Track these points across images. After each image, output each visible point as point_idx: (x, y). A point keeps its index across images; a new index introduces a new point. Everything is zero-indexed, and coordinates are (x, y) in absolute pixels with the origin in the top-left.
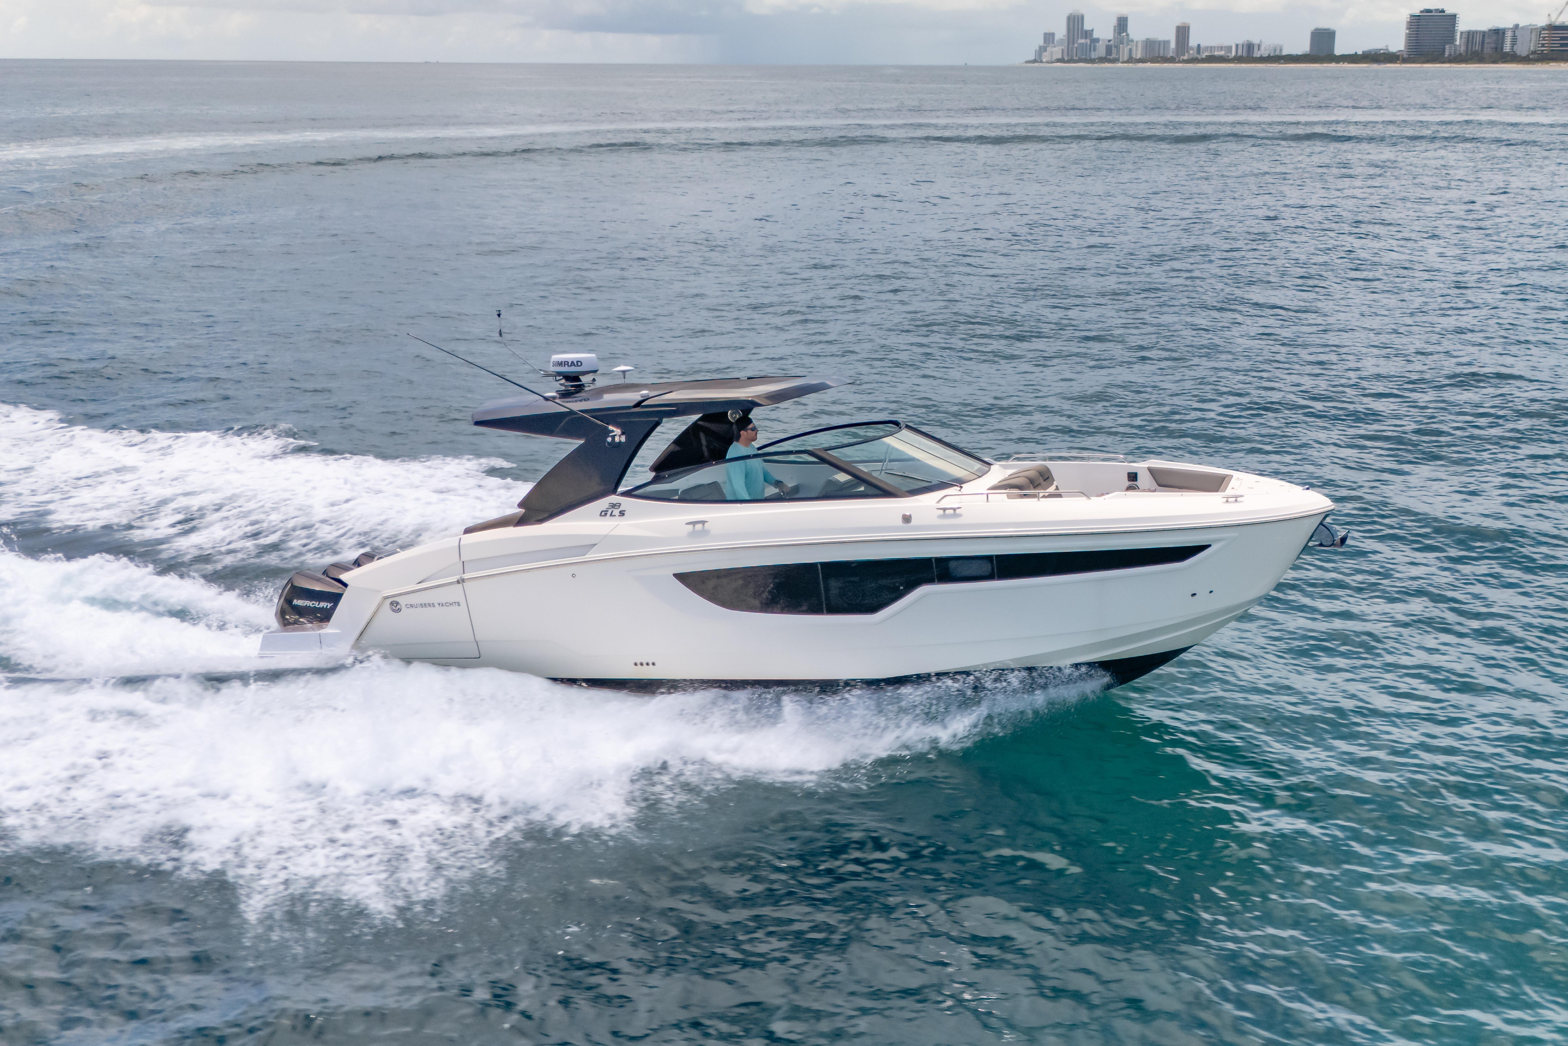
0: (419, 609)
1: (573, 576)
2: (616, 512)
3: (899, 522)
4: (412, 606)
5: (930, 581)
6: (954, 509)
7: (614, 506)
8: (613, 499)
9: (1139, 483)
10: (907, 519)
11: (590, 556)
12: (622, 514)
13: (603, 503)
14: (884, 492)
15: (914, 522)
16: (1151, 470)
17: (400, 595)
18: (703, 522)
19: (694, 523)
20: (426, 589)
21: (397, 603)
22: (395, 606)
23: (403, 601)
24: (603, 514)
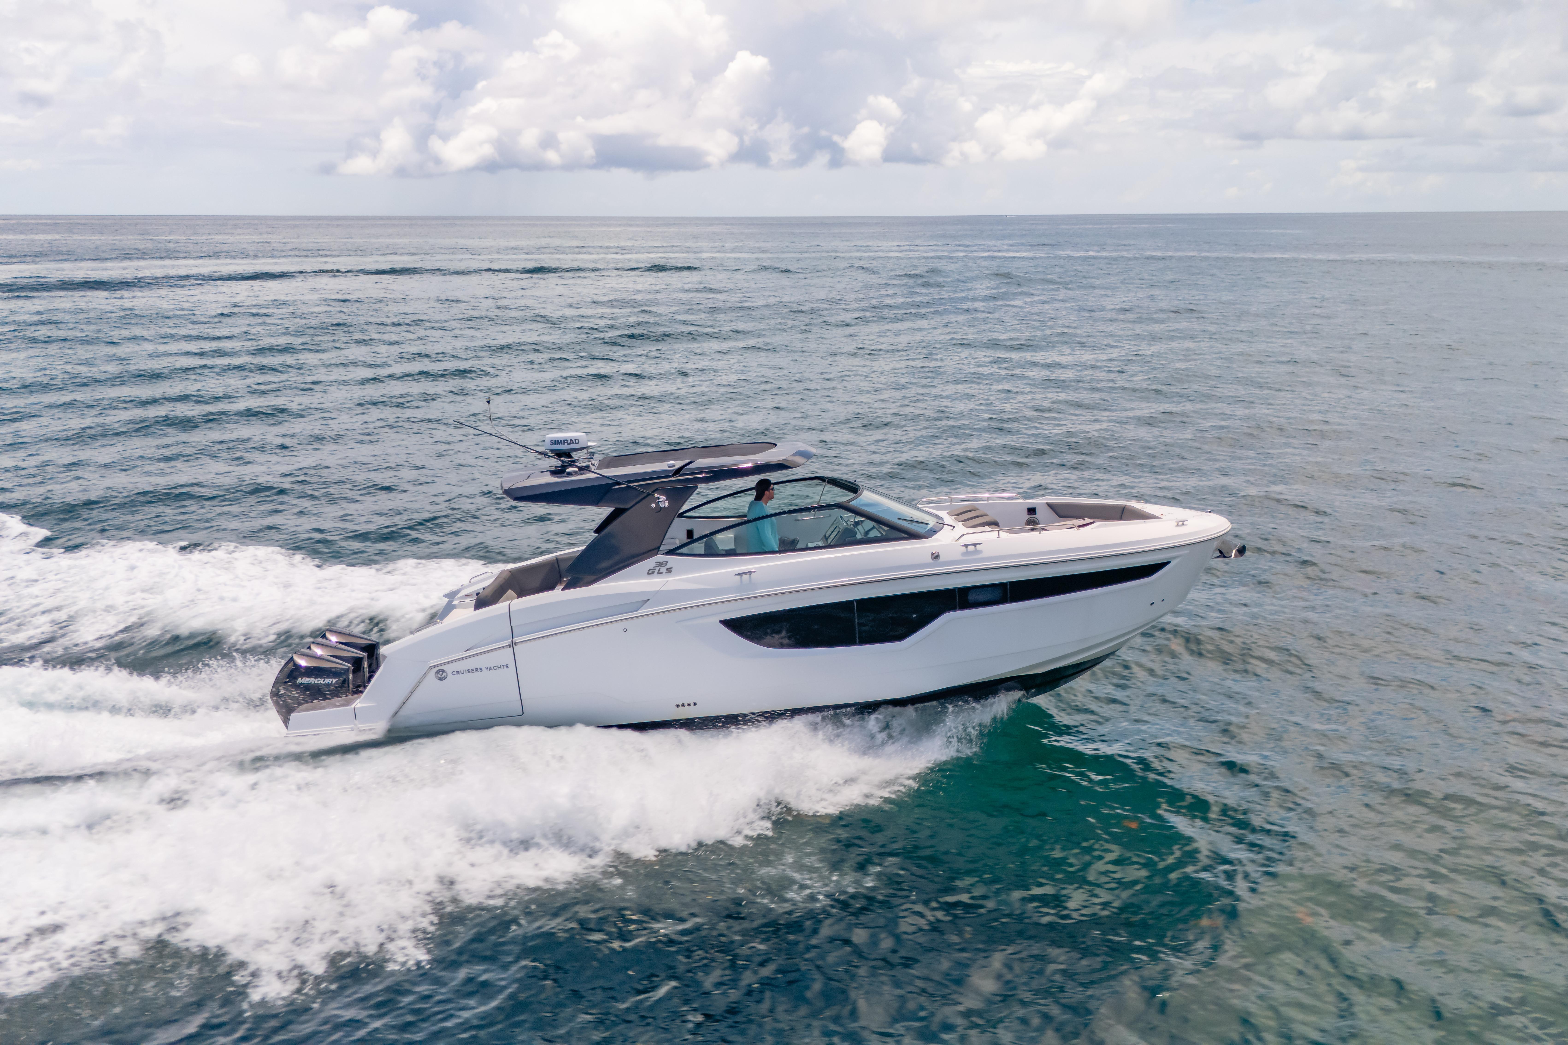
0: (466, 675)
1: (625, 630)
2: (663, 570)
3: (929, 560)
4: (458, 672)
5: (953, 609)
6: (975, 545)
7: (660, 564)
8: (660, 558)
9: (1039, 516)
10: (935, 556)
11: (642, 612)
12: (669, 571)
13: (650, 562)
14: (912, 536)
15: (942, 558)
16: (1050, 505)
17: (449, 662)
18: (750, 573)
19: (741, 574)
20: (476, 655)
21: (443, 671)
22: (441, 675)
23: (448, 669)
24: (651, 572)
